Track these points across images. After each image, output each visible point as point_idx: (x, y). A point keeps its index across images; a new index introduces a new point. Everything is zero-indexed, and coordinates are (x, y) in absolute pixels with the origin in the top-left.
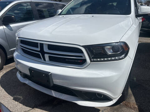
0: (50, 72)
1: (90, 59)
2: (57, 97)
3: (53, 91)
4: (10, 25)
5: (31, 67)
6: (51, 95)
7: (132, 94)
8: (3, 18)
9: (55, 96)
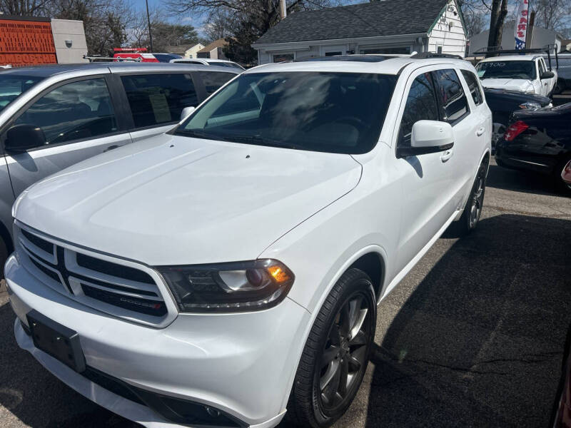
0: (75, 332)
1: (178, 305)
2: (100, 404)
3: (93, 385)
4: (29, 153)
5: (34, 311)
6: (87, 397)
7: (366, 407)
8: (6, 132)
9: (95, 401)
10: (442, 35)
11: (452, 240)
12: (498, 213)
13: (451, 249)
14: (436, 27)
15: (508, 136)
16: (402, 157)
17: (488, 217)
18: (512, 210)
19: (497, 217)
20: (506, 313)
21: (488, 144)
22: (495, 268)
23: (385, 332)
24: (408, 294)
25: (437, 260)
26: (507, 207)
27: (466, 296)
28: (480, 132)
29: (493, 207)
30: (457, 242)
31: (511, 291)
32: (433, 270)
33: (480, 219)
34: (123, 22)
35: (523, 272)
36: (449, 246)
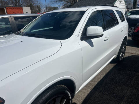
10: (118, 4)
11: (114, 64)
12: (131, 55)
13: (113, 67)
14: (117, 2)
15: (135, 31)
16: (84, 40)
17: (127, 56)
18: (136, 54)
19: (130, 56)
20: (128, 94)
21: (126, 34)
22: (127, 75)
23: (83, 100)
24: (95, 84)
25: (108, 72)
26: (134, 53)
27: (115, 86)
28: (122, 30)
29: (130, 53)
30: (116, 65)
31: (131, 84)
32: (106, 75)
33: (125, 57)
34: (40, 7)
35: (137, 77)
36: (113, 66)
